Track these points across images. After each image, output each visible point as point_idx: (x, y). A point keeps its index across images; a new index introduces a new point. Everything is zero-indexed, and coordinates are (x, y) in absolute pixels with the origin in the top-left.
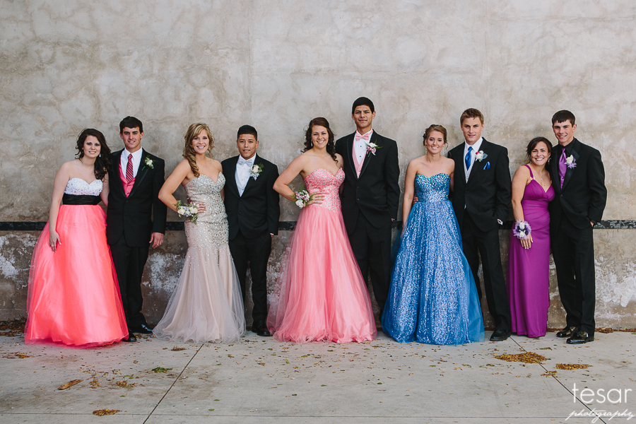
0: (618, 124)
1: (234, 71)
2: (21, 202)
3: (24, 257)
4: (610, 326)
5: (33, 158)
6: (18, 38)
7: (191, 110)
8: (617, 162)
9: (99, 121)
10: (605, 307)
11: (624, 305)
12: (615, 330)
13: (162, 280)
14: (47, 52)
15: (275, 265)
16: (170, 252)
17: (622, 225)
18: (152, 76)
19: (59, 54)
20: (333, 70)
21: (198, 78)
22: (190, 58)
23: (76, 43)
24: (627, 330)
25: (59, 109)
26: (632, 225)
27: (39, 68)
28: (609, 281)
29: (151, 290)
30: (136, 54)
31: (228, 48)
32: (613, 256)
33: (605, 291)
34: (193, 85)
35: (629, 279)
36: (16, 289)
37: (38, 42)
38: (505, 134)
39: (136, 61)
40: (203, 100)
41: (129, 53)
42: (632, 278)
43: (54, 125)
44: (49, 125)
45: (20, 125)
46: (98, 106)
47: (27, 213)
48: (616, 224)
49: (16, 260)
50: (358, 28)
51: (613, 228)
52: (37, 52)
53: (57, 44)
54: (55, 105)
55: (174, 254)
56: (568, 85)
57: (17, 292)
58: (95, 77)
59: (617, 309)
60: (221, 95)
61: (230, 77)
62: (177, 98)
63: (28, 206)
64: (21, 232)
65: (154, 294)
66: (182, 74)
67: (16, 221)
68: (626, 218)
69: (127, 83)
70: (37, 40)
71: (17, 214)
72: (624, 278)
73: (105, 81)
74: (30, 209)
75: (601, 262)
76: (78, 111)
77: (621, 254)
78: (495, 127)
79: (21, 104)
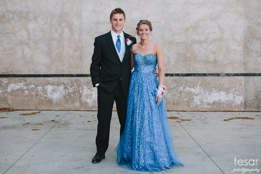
0: (209, 40)
1: (76, 22)
3: (4, 86)
4: (206, 110)
5: (6, 52)
6: (1, 11)
7: (61, 35)
8: (208, 53)
9: (29, 39)
10: (205, 103)
11: (211, 102)
12: (208, 111)
13: (52, 94)
14: (11, 16)
15: (90, 89)
17: (210, 75)
18: (47, 24)
19: (15, 16)
21: (63, 25)
22: (61, 18)
23: (21, 13)
24: (212, 111)
25: (15, 35)
26: (214, 75)
27: (8, 21)
28: (206, 94)
29: (47, 98)
30: (42, 17)
31: (73, 14)
32: (207, 86)
33: (205, 98)
34: (62, 27)
35: (213, 94)
37: (8, 12)
38: (169, 44)
39: (42, 19)
40: (65, 32)
41: (40, 16)
42: (214, 93)
43: (14, 41)
44: (12, 41)
45: (2, 41)
46: (29, 34)
48: (208, 75)
51: (207, 76)
52: (8, 16)
53: (14, 13)
55: (55, 85)
56: (191, 26)
58: (28, 24)
59: (209, 104)
60: (71, 30)
61: (74, 24)
62: (56, 31)
65: (49, 99)
66: (58, 23)
68: (212, 73)
69: (39, 26)
70: (8, 11)
71: (1, 72)
72: (211, 93)
73: (31, 26)
74: (6, 70)
75: (203, 88)
76: (22, 36)
77: (210, 85)
78: (166, 41)
79: (2, 34)
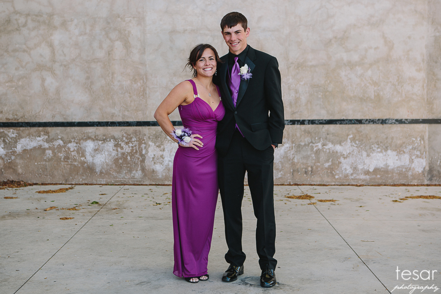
0: (366, 61)
1: (135, 31)
2: (7, 110)
3: (9, 143)
4: (363, 183)
5: (14, 84)
6: (4, 12)
7: (109, 54)
8: (366, 84)
9: (54, 61)
10: (360, 171)
11: (371, 170)
12: (366, 185)
13: (93, 157)
14: (22, 20)
15: (160, 147)
16: (97, 140)
17: (369, 122)
18: (85, 34)
19: (29, 21)
20: (194, 30)
21: (113, 35)
22: (108, 23)
23: (39, 14)
24: (372, 185)
25: (30, 54)
26: (376, 122)
27: (17, 30)
28: (362, 155)
29: (86, 163)
30: (76, 21)
31: (131, 17)
32: (364, 140)
33: (359, 162)
34: (110, 39)
35: (374, 154)
36: (4, 163)
37: (17, 14)
38: (298, 68)
39: (76, 25)
40: (116, 49)
41: (72, 20)
42: (376, 154)
43: (27, 63)
44: (24, 64)
45: (6, 64)
46: (53, 52)
47: (11, 117)
48: (366, 121)
49: (4, 145)
50: (209, 5)
51: (364, 124)
52: (16, 20)
53: (28, 15)
54: (27, 52)
55: (99, 140)
56: (336, 38)
57: (5, 164)
58: (51, 35)
59: (367, 173)
60: (127, 45)
61: (132, 35)
62: (101, 47)
63: (11, 112)
64: (7, 128)
65: (88, 165)
66: (104, 33)
67: (4, 121)
68: (372, 118)
69: (70, 38)
70: (16, 12)
71: (5, 118)
72: (371, 154)
73: (57, 37)
74: (13, 114)
75: (357, 144)
76: (41, 56)
77: (369, 140)
78: (291, 63)
79: (7, 51)
